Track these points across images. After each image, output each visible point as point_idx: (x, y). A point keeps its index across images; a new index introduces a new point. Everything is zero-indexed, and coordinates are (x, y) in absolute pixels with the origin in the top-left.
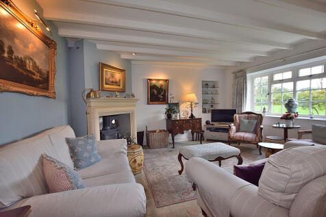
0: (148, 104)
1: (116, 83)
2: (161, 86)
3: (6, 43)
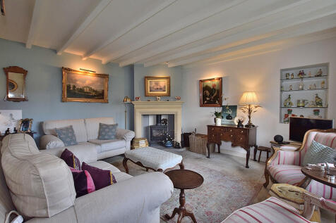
0: (201, 106)
1: (161, 89)
2: (214, 86)
3: (72, 85)
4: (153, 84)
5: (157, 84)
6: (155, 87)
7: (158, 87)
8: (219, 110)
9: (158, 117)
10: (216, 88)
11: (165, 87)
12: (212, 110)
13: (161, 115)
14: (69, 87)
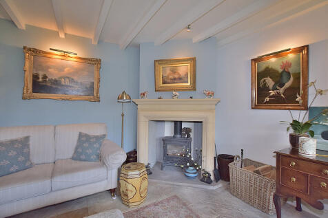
0: (255, 107)
2: (286, 66)
3: (41, 74)
4: (168, 71)
5: (174, 71)
6: (171, 77)
7: (176, 76)
8: (301, 116)
9: (177, 124)
10: (291, 70)
11: (187, 75)
12: (284, 117)
13: (181, 122)
14: (35, 77)
